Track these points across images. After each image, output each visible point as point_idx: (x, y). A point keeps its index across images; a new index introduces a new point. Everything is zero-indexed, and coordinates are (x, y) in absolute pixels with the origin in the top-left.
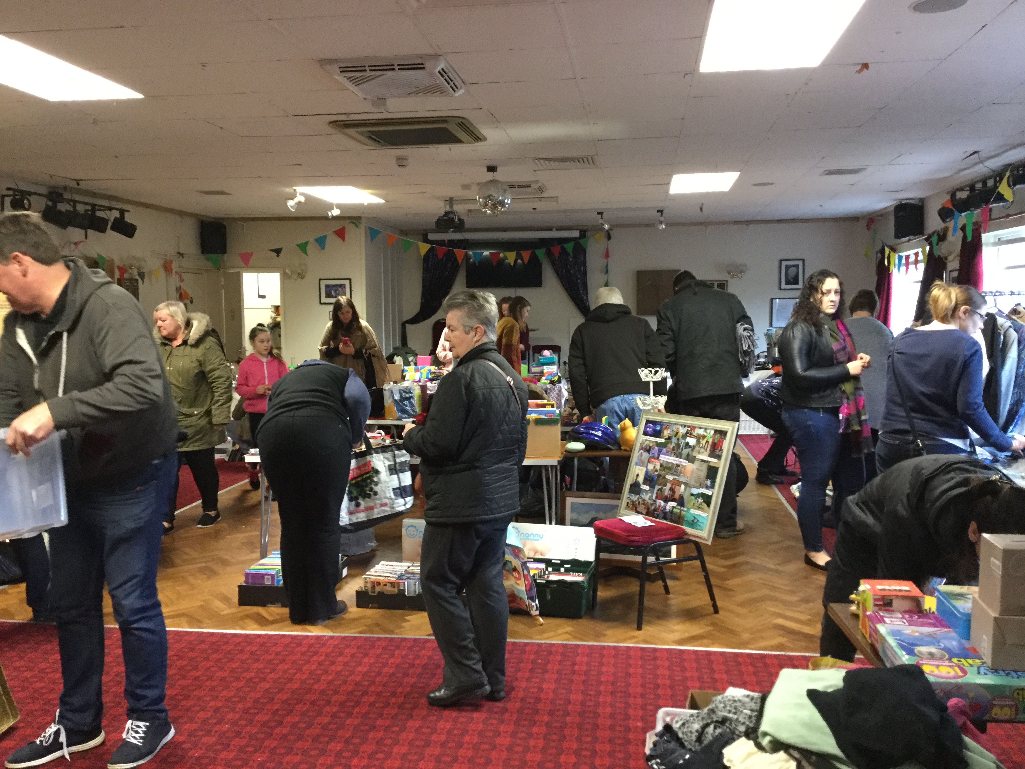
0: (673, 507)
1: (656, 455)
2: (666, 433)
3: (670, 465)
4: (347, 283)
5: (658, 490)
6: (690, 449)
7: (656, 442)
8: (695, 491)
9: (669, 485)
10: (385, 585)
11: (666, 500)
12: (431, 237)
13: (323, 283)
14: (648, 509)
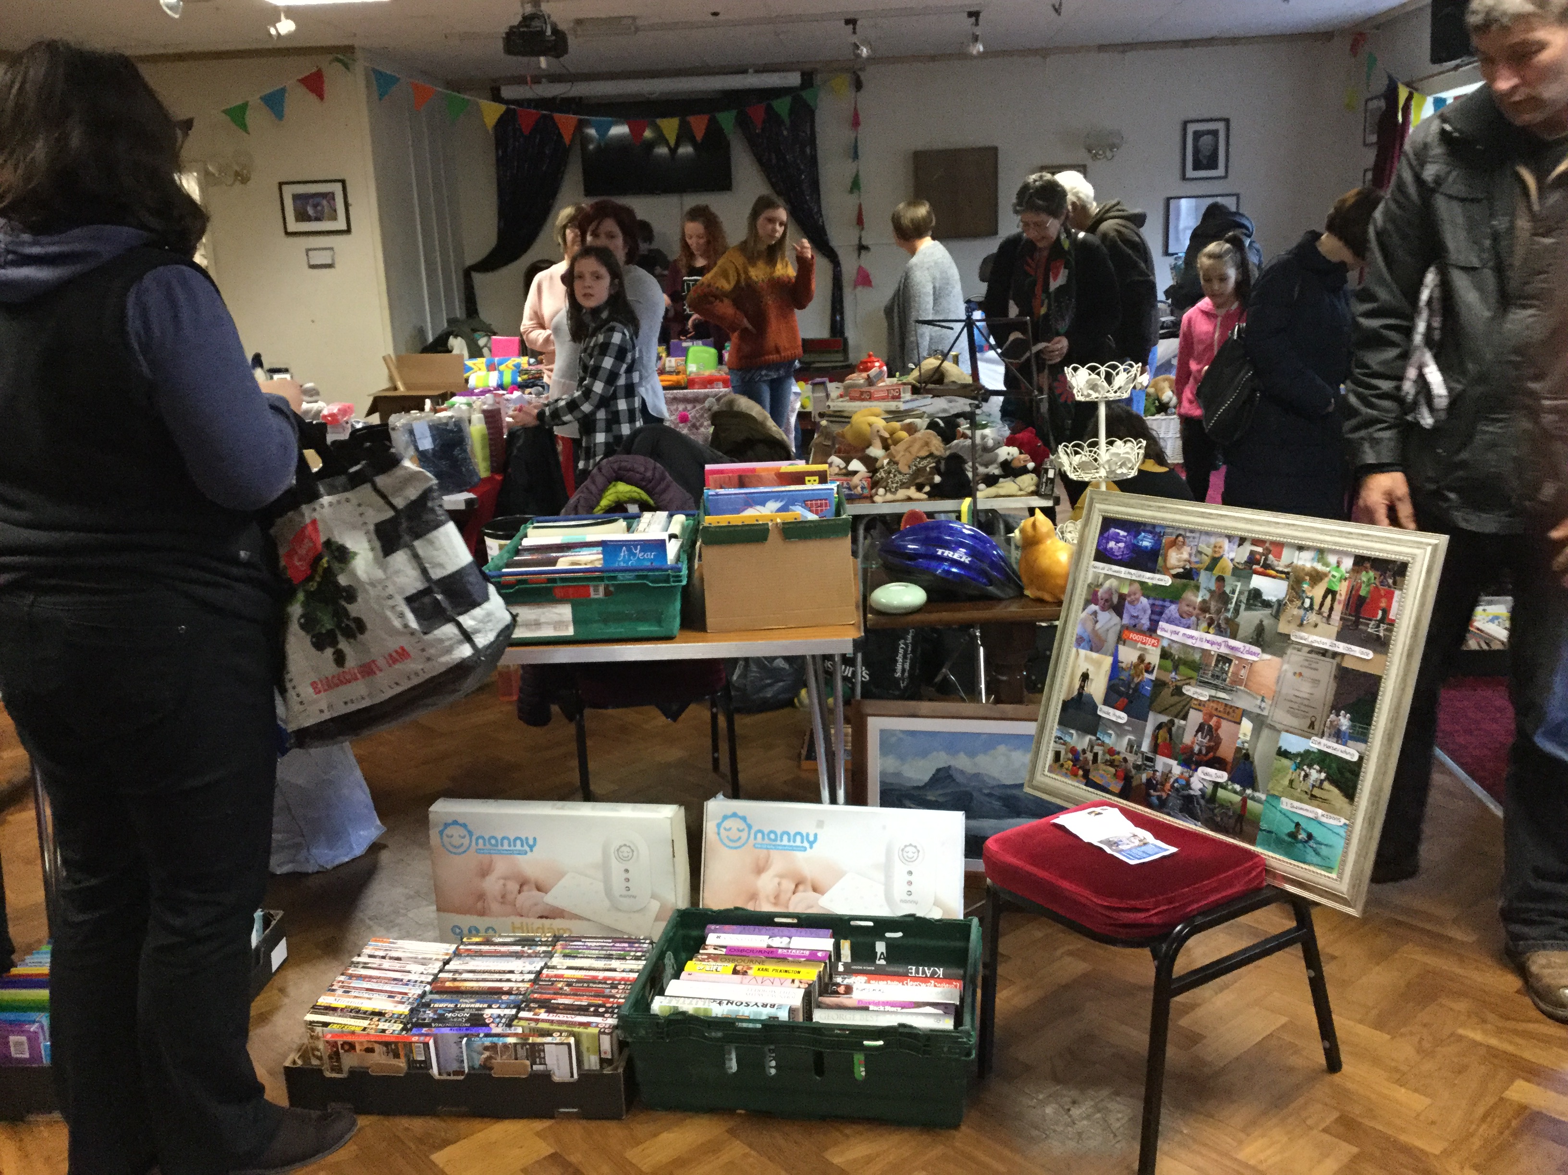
0: (1216, 785)
1: (1145, 622)
2: (1176, 558)
3: (1197, 657)
4: (337, 188)
5: (1160, 727)
6: (1268, 611)
7: (1142, 584)
8: (1295, 744)
9: (1195, 717)
10: (370, 1050)
11: (1191, 761)
12: (507, 92)
13: (288, 191)
14: (1127, 779)
